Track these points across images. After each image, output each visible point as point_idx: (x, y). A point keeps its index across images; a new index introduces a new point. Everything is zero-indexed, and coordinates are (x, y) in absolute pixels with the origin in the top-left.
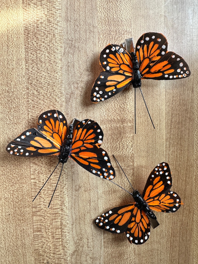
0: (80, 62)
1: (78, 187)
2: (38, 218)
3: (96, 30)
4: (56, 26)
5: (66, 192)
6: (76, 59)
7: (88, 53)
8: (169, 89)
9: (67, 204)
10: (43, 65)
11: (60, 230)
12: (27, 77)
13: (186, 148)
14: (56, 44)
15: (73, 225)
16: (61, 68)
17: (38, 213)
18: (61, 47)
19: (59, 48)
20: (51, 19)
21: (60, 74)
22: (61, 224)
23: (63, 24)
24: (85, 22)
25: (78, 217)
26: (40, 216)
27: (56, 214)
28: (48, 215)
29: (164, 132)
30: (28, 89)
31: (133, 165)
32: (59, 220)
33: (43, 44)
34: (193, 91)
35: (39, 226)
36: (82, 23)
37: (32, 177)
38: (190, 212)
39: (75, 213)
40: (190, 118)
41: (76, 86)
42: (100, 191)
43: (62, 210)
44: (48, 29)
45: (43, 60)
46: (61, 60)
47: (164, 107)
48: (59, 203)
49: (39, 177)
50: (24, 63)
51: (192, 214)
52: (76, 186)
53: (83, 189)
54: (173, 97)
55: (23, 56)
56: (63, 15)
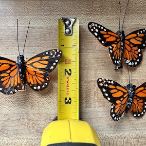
0: (14, 125)
1: (108, 126)
5: (111, 135)
6: (11, 129)
7: (6, 119)
8: (32, 50)
9: (121, 134)
11: (140, 139)
15: (137, 130)
16: (18, 139)
18: (3, 139)
19: (4, 141)
21: (23, 140)
22: (136, 138)
25: (132, 126)
27: (127, 142)
31: (94, 81)
32: (132, 140)
39: (128, 128)
41: (31, 128)
46: (13, 139)
48: (119, 140)
52: (108, 128)
54: (38, 46)
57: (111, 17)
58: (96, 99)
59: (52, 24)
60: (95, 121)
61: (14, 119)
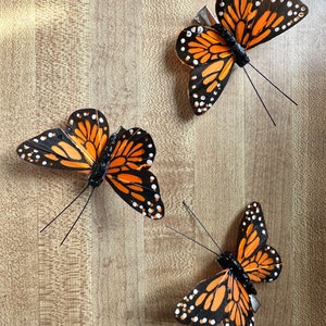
0: (115, 78)
1: (107, 261)
2: (47, 304)
3: (139, 32)
4: (82, 28)
5: (89, 267)
6: (108, 73)
7: (127, 64)
8: (251, 118)
9: (90, 286)
10: (62, 82)
11: (79, 325)
12: (38, 98)
13: (279, 209)
14: (81, 53)
15: (98, 318)
16: (87, 86)
17: (48, 297)
18: (88, 56)
19: (84, 57)
20: (75, 18)
21: (84, 94)
23: (91, 24)
24: (123, 21)
25: (106, 307)
26: (50, 301)
27: (74, 299)
28: (62, 300)
29: (243, 182)
30: (38, 115)
32: (78, 310)
33: (62, 53)
34: (289, 121)
35: (48, 317)
36: (119, 22)
37: (40, 242)
38: (286, 311)
39: (102, 300)
40: (284, 163)
42: (142, 269)
43: (82, 293)
44: (70, 32)
45: (61, 75)
46: (87, 74)
47: (242, 145)
48: (79, 283)
49: (50, 243)
50: (34, 78)
51: (289, 314)
52: (104, 260)
53: (115, 264)
54: (258, 130)
55: (34, 69)
56: (92, 11)
57: (305, 262)
58: (161, 236)
59: (295, 155)
60: (117, 235)
61: (127, 79)
